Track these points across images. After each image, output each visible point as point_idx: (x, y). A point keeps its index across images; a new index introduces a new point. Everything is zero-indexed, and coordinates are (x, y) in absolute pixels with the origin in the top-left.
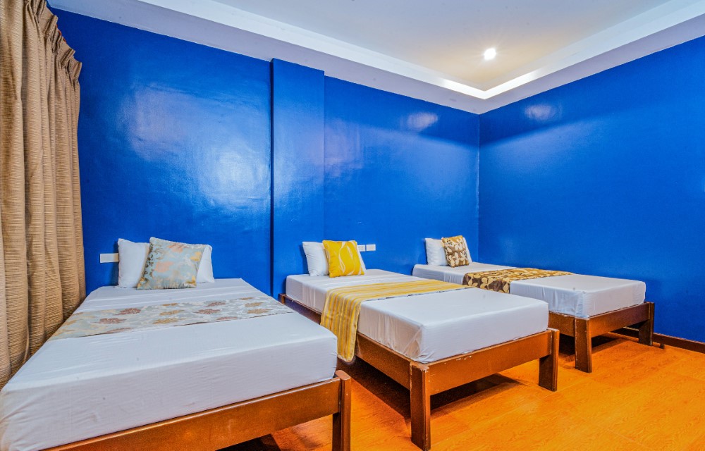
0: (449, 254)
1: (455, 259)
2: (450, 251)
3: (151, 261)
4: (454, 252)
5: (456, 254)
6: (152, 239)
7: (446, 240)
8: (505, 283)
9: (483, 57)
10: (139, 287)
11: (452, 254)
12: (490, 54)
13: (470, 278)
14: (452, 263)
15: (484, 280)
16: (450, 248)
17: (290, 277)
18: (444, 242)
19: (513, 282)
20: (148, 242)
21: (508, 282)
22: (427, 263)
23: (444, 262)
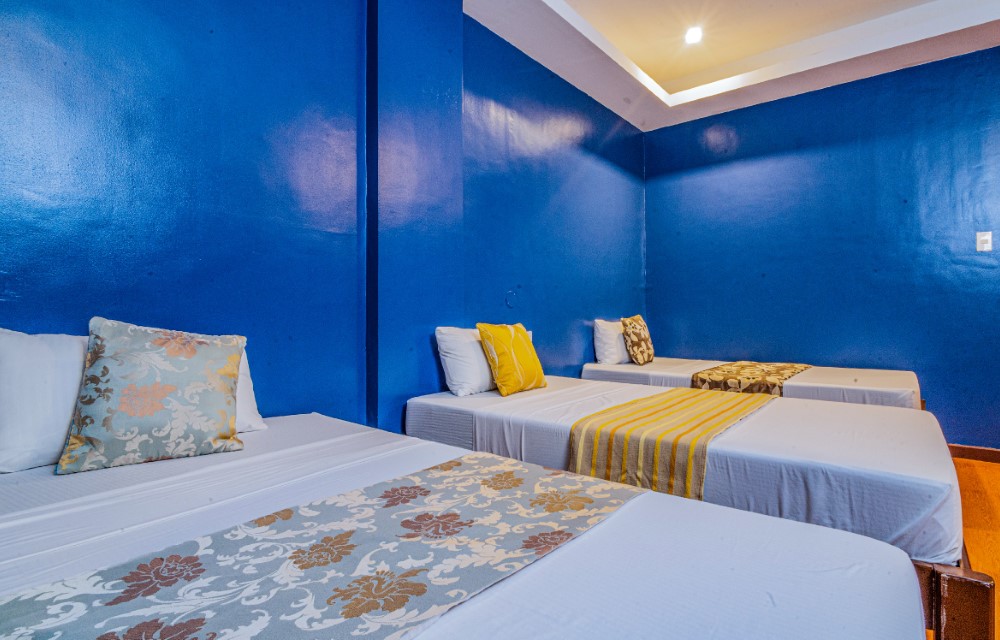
0: (634, 344)
1: (642, 352)
2: (635, 339)
3: (102, 386)
4: (640, 340)
5: (643, 343)
6: (95, 322)
7: (628, 321)
8: (774, 385)
9: (683, 40)
10: (64, 465)
11: (638, 345)
12: (694, 35)
13: (703, 381)
14: (640, 358)
15: (729, 382)
16: (635, 334)
17: (413, 402)
18: (625, 325)
19: (786, 383)
20: (86, 332)
21: (778, 383)
22: (595, 360)
23: (626, 357)
